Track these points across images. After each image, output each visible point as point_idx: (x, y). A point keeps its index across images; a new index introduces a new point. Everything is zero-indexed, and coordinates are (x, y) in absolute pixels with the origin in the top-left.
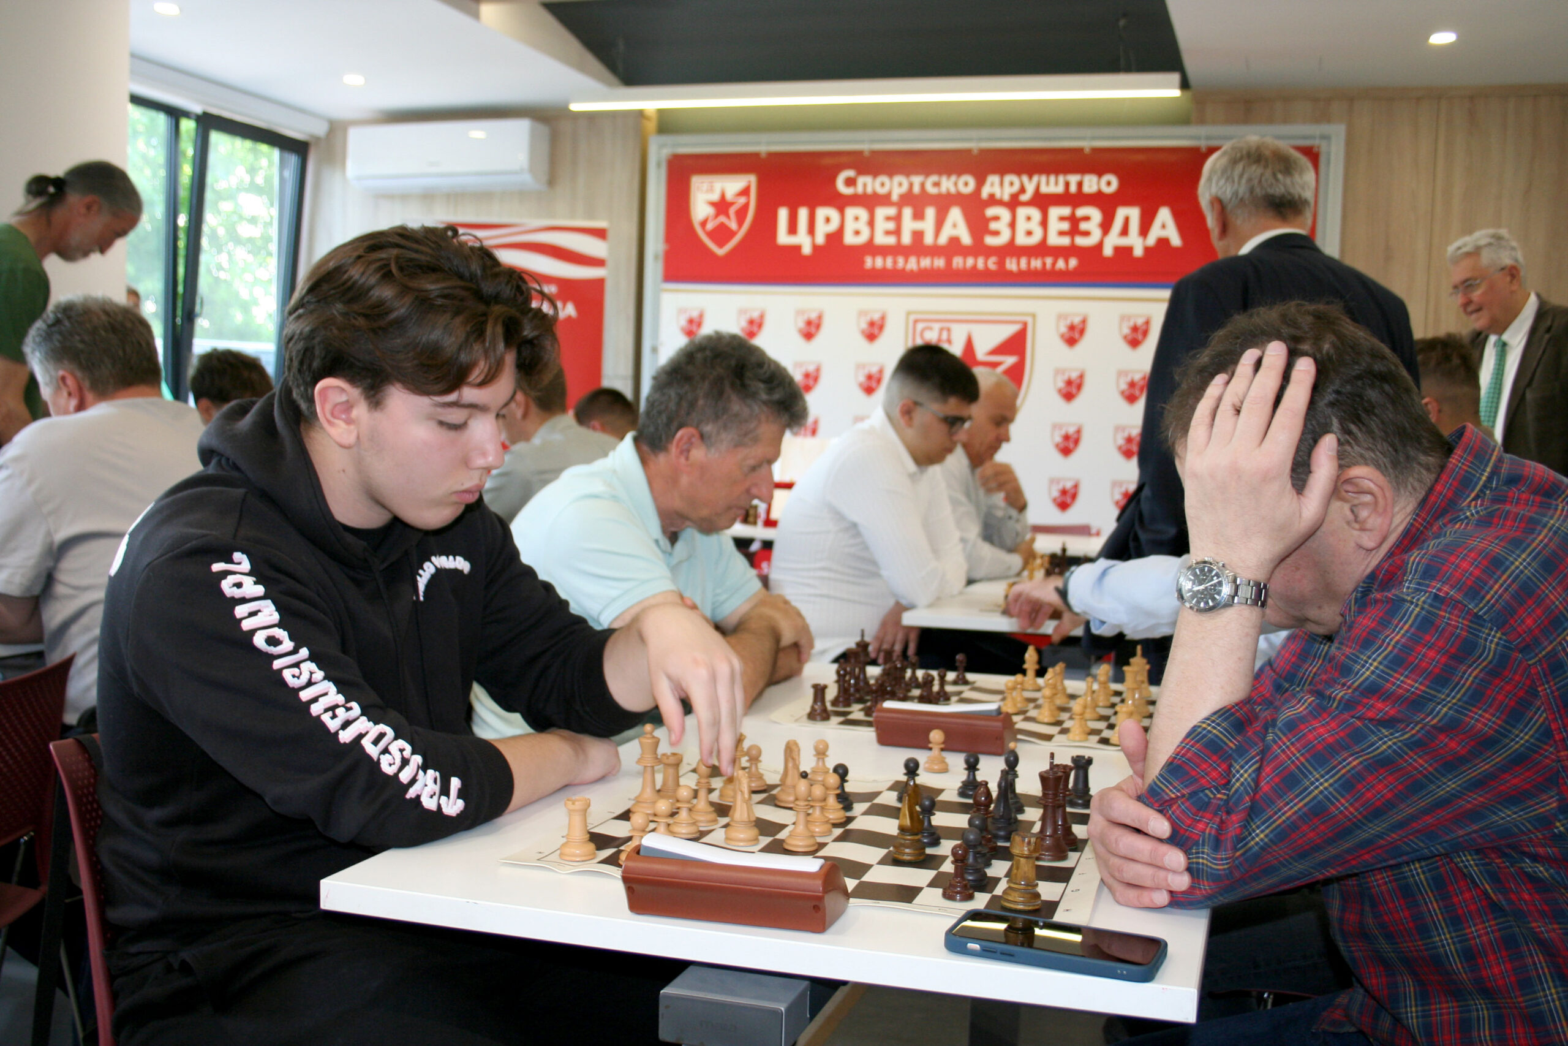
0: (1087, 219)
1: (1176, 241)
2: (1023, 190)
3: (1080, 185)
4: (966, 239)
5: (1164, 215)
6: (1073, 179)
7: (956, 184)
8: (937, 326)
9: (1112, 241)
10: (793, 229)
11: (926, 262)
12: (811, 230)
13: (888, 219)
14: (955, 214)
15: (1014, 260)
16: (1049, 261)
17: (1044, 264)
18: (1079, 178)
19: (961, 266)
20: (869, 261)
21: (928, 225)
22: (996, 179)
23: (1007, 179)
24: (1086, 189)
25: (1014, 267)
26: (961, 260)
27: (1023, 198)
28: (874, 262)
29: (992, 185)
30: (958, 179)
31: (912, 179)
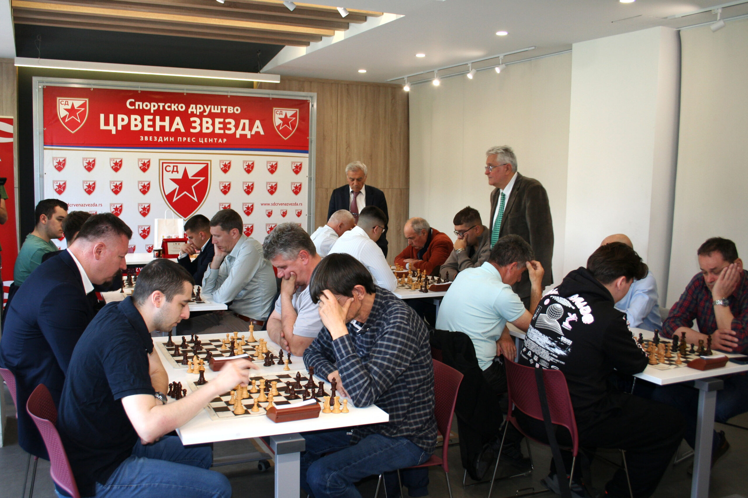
0: (230, 123)
1: (262, 133)
2: (204, 111)
3: (226, 110)
4: (183, 130)
5: (258, 123)
6: (224, 108)
7: (177, 107)
8: (172, 165)
9: (239, 132)
10: (107, 123)
11: (166, 139)
12: (116, 124)
13: (149, 120)
14: (178, 119)
15: (202, 139)
16: (216, 139)
17: (214, 140)
18: (226, 107)
19: (181, 141)
20: (142, 137)
21: (167, 123)
22: (194, 106)
23: (198, 106)
24: (229, 112)
25: (202, 142)
26: (181, 138)
27: (205, 114)
28: (144, 138)
29: (192, 108)
30: (178, 105)
31: (159, 104)
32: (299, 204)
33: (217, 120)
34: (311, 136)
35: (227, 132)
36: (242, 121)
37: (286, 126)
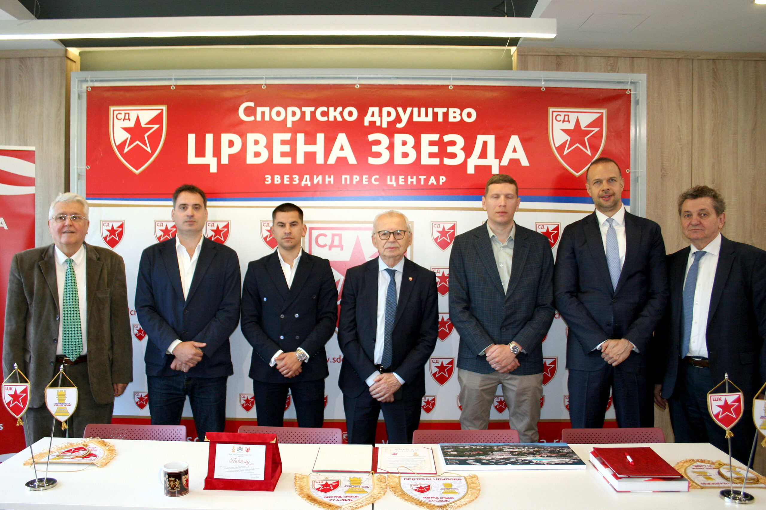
0: (453, 143)
1: (525, 162)
2: (398, 119)
3: (446, 115)
4: (352, 160)
5: (515, 141)
6: (440, 111)
7: (341, 113)
8: (329, 233)
9: (474, 162)
10: (200, 152)
11: (319, 179)
12: (217, 153)
13: (283, 142)
14: (342, 139)
15: (394, 177)
16: (422, 178)
17: (419, 180)
18: (445, 110)
19: (348, 182)
20: (269, 178)
21: (319, 148)
22: (376, 110)
23: (385, 110)
24: (451, 119)
25: (394, 183)
26: (348, 177)
27: (399, 126)
28: (273, 179)
29: (373, 115)
30: (343, 109)
31: (304, 109)
33: (426, 138)
34: (635, 168)
35: (447, 161)
36: (480, 139)
37: (577, 146)
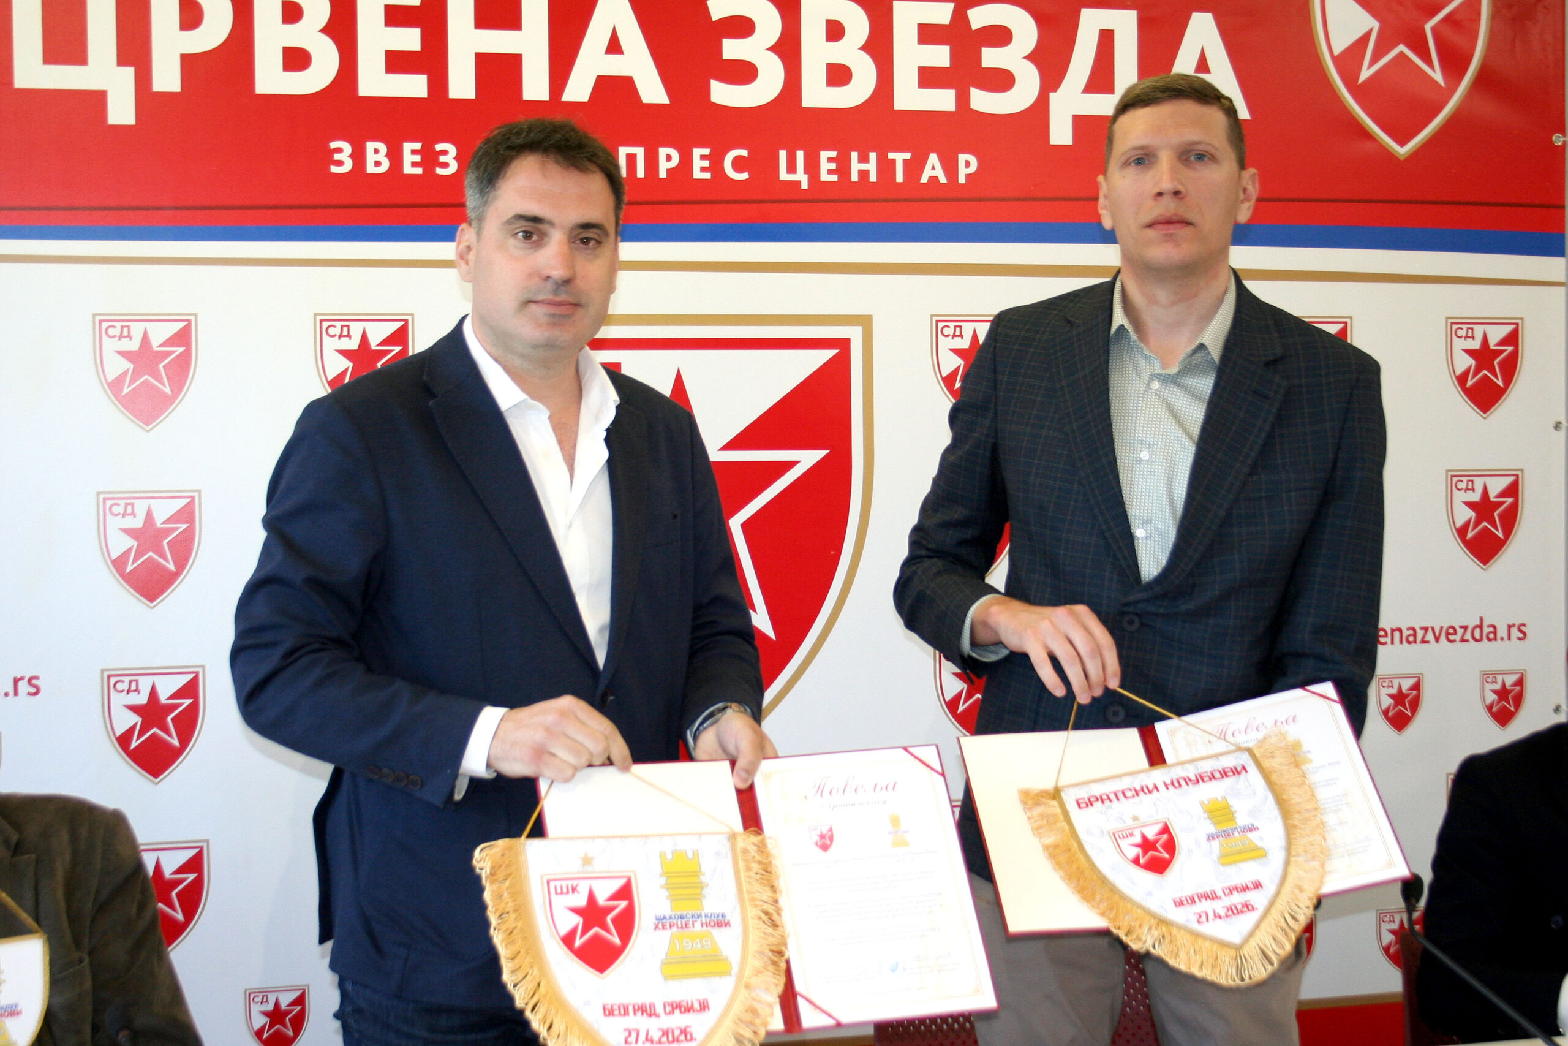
0: (1000, 36)
4: (652, 89)
5: (1203, 32)
9: (1070, 102)
12: (134, 47)
13: (395, 16)
14: (614, 12)
15: (800, 155)
16: (900, 158)
17: (884, 167)
21: (530, 40)
25: (801, 177)
28: (359, 156)
32: (1502, 632)
33: (908, 15)
35: (982, 101)
36: (1092, 22)
37: (1402, 54)
